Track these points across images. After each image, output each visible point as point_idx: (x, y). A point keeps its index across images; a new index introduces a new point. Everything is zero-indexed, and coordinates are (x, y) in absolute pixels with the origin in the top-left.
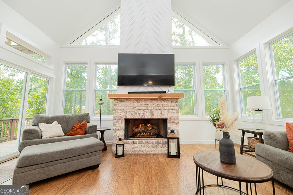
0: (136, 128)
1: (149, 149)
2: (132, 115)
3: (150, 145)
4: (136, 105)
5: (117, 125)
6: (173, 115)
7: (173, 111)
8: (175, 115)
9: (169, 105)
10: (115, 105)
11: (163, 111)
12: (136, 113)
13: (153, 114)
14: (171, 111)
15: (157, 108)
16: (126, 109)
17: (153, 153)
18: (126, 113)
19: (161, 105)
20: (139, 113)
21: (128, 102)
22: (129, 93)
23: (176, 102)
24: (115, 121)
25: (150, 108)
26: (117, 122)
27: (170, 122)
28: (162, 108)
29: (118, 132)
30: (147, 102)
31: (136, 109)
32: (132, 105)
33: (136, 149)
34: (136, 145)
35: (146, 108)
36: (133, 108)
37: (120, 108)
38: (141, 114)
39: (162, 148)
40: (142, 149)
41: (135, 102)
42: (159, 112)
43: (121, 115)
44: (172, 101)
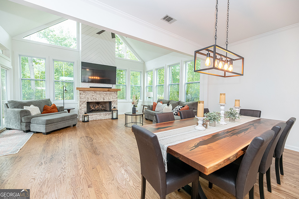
0: (92, 107)
1: (101, 117)
2: (92, 99)
3: (102, 115)
4: (94, 94)
5: (82, 105)
6: (115, 99)
7: (114, 98)
8: (116, 99)
9: (113, 95)
10: (80, 94)
11: (109, 98)
12: (94, 99)
13: (104, 99)
14: (113, 97)
15: (106, 96)
16: (87, 96)
17: (104, 119)
18: (88, 99)
19: (108, 94)
20: (96, 99)
21: (89, 92)
22: (90, 87)
23: (117, 93)
24: (81, 103)
25: (102, 96)
26: (82, 104)
27: (113, 103)
28: (109, 96)
29: (83, 109)
30: (101, 92)
31: (94, 96)
32: (91, 94)
33: (94, 118)
34: (94, 116)
35: (100, 96)
36: (92, 96)
37: (84, 96)
38: (97, 99)
39: (109, 116)
40: (98, 117)
41: (93, 92)
42: (108, 98)
43: (85, 100)
44: (114, 93)
